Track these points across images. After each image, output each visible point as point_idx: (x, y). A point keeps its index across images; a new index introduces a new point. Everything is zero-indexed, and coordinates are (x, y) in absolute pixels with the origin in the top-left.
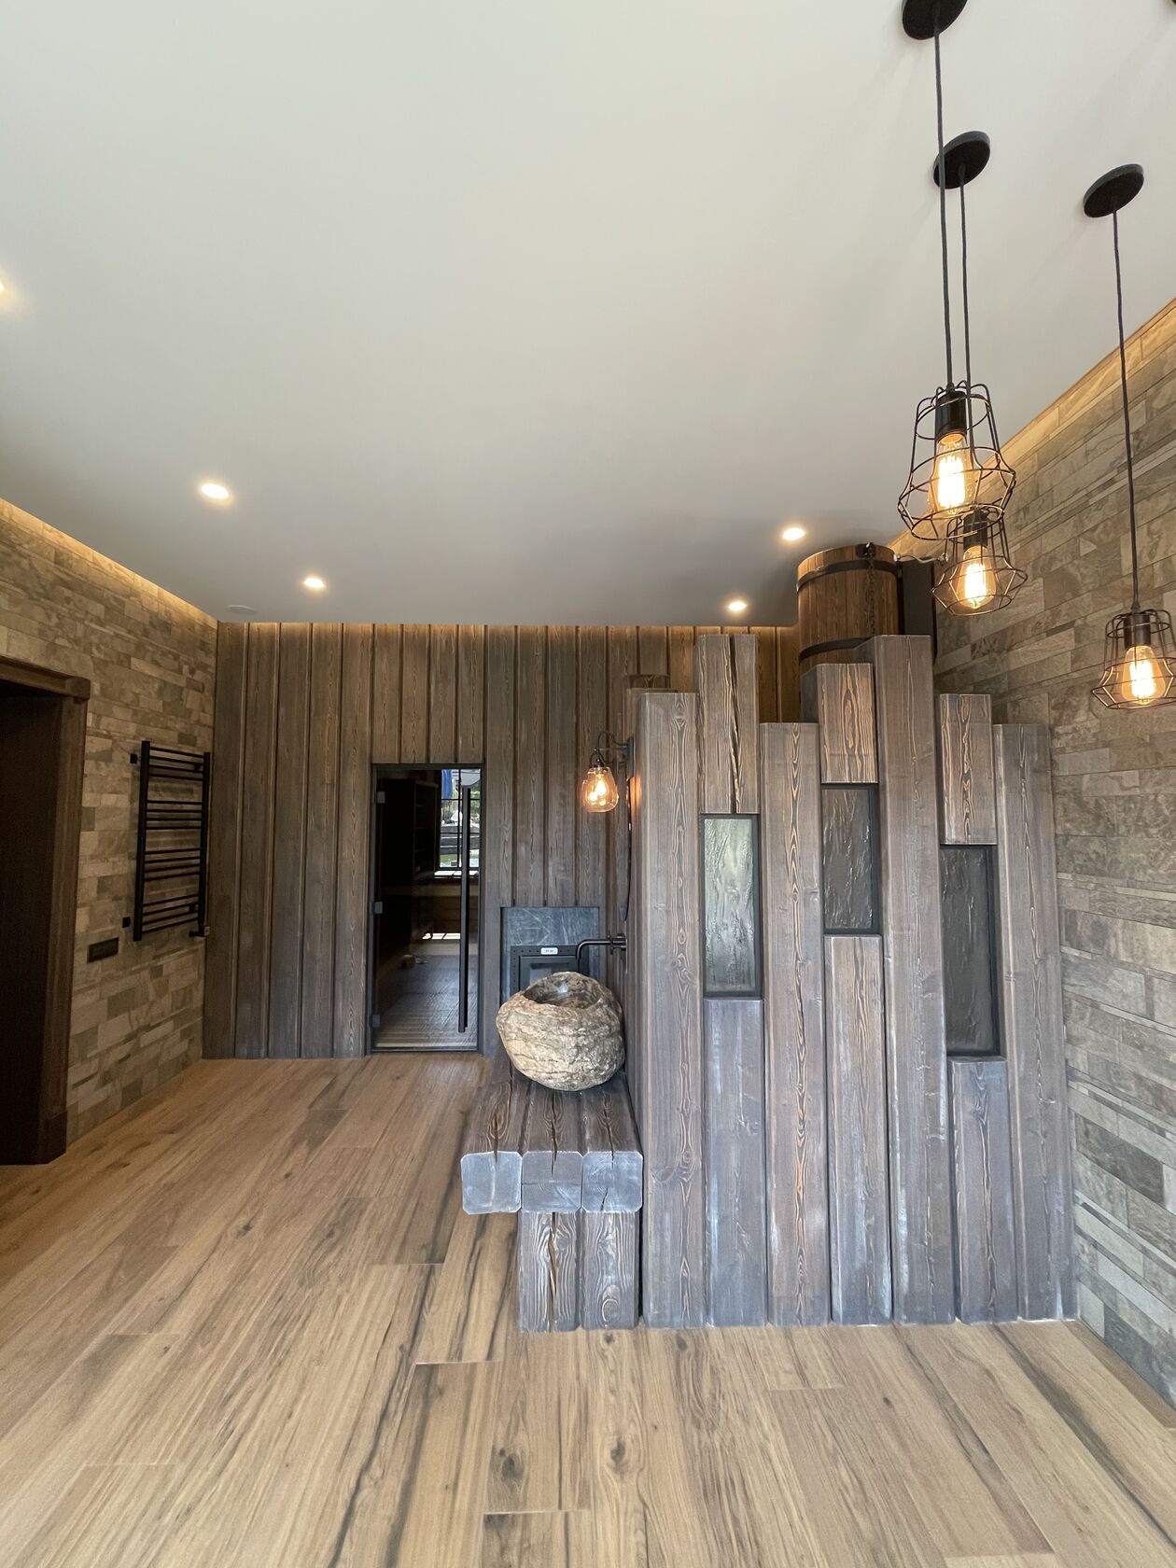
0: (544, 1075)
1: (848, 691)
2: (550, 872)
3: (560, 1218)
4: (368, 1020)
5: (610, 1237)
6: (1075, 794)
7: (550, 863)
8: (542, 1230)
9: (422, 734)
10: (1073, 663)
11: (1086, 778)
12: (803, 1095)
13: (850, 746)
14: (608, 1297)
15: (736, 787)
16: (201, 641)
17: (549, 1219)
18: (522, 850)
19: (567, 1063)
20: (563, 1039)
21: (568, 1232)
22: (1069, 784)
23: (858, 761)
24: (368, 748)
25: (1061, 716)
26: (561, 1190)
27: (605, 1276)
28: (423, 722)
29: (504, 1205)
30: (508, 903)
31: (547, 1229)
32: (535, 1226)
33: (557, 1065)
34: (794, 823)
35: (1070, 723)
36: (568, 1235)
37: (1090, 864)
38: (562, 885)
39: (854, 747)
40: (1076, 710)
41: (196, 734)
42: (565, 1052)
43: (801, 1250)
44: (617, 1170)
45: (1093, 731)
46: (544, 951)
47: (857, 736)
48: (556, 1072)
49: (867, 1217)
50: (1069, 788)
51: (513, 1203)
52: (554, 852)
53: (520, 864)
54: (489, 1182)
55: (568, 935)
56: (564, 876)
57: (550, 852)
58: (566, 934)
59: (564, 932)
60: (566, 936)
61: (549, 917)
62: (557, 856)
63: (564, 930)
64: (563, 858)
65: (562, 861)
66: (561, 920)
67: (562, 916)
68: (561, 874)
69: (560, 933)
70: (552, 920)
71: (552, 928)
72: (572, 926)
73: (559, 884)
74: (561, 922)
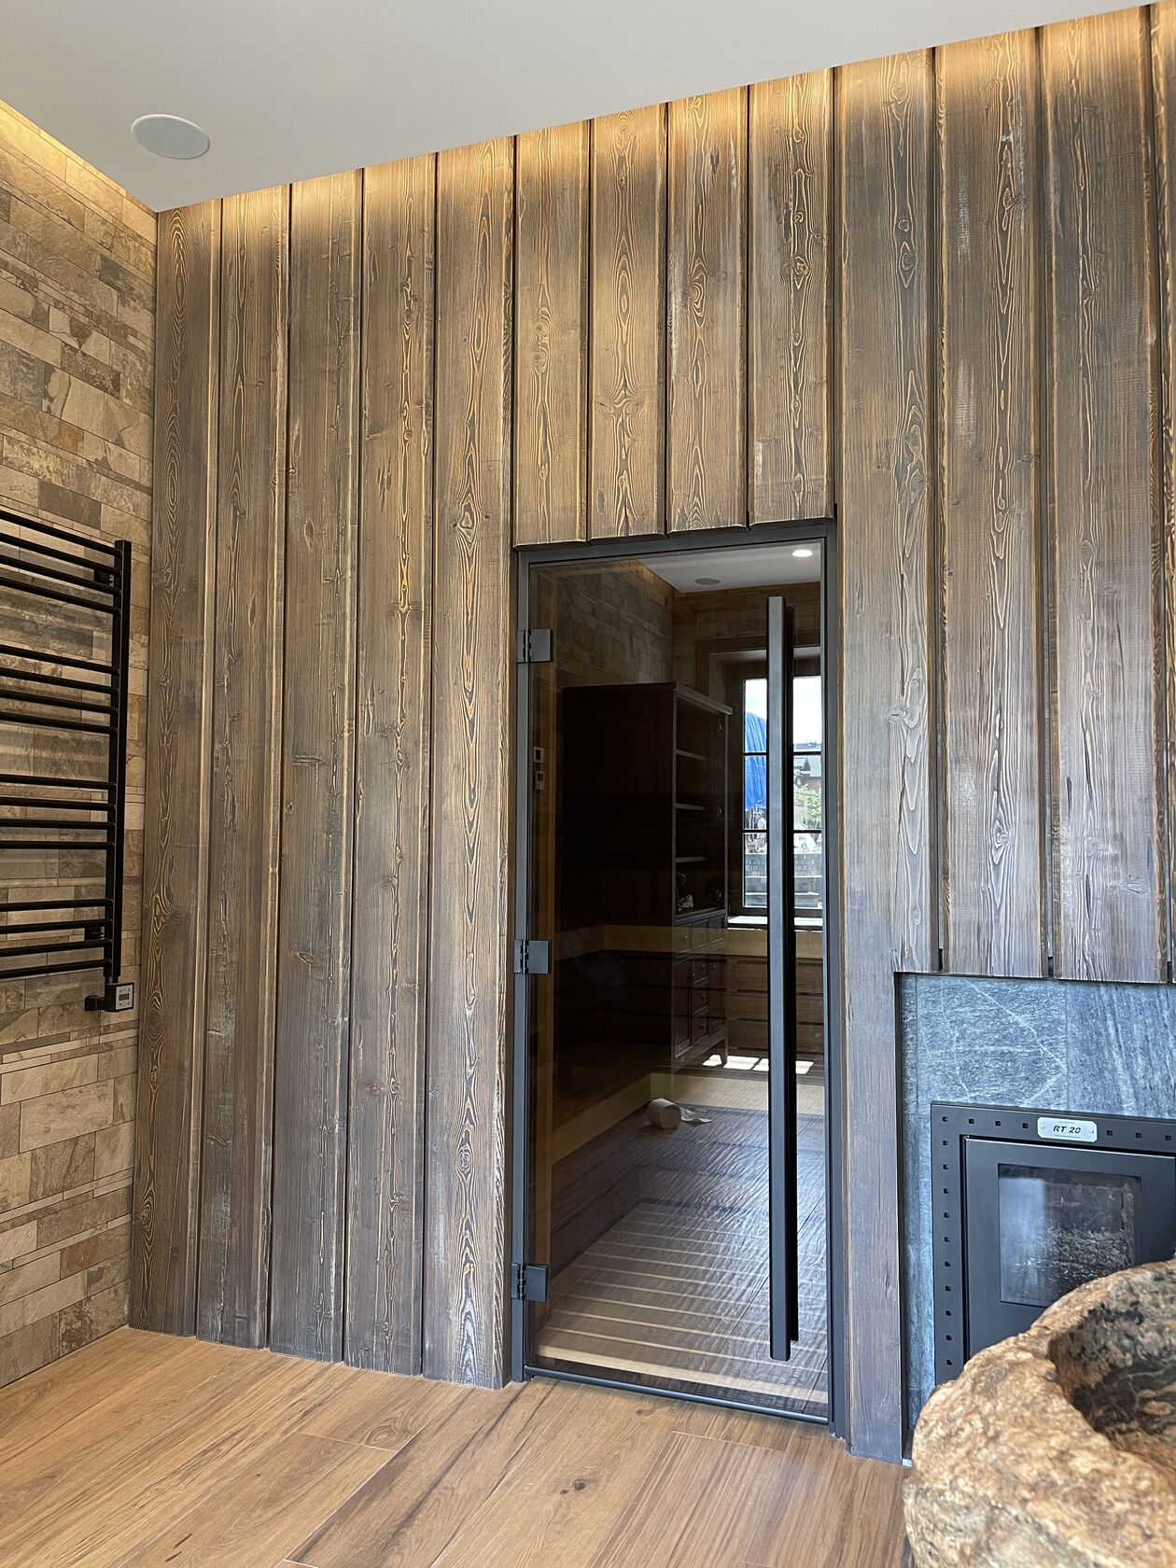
2: (1067, 866)
4: (514, 1279)
7: (1065, 832)
9: (647, 446)
16: (104, 258)
18: (964, 789)
24: (503, 504)
28: (649, 411)
30: (922, 963)
38: (1111, 906)
41: (97, 495)
46: (1046, 1128)
52: (1080, 794)
53: (960, 836)
55: (1132, 1078)
56: (1116, 876)
57: (1063, 794)
58: (1127, 1077)
59: (1120, 1070)
60: (1125, 1082)
61: (1063, 1017)
62: (1090, 807)
63: (1119, 1063)
64: (1113, 813)
65: (1110, 824)
66: (1106, 1030)
67: (1113, 1014)
68: (1108, 870)
69: (1101, 1071)
70: (1072, 1026)
71: (1074, 1052)
72: (1146, 1052)
73: (1099, 902)
74: (1108, 1035)
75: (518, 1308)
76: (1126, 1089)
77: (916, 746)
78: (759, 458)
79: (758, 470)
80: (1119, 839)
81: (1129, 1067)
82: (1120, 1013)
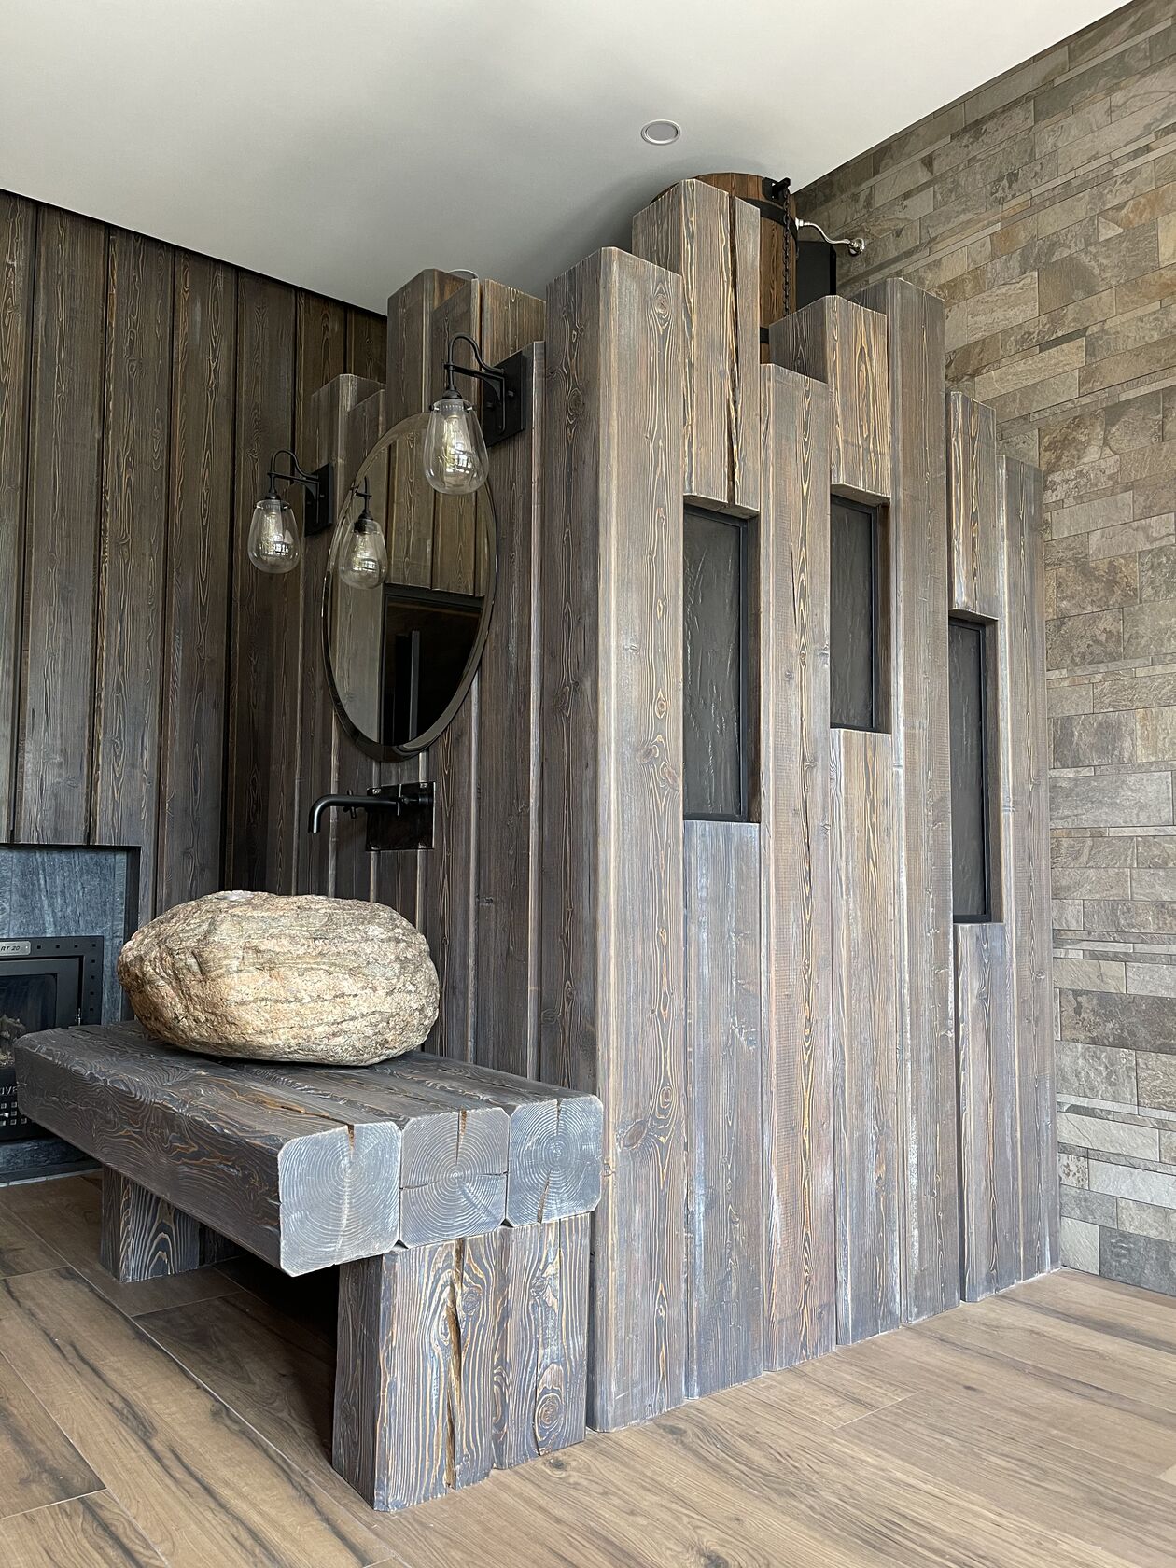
1: (862, 348)
3: (467, 1243)
5: (551, 1270)
6: (1076, 560)
8: (436, 1281)
10: (1081, 385)
11: (1095, 537)
13: (864, 434)
14: (545, 1391)
15: (736, 459)
17: (449, 1255)
21: (481, 1275)
22: (1068, 548)
23: (874, 461)
25: (1059, 458)
26: (471, 1189)
27: (541, 1352)
29: (367, 1242)
31: (445, 1277)
32: (423, 1276)
34: (804, 538)
35: (1072, 466)
37: (1097, 649)
38: (56, 795)
39: (868, 436)
40: (1085, 446)
43: (807, 1234)
45: (1107, 473)
47: (872, 421)
50: (1070, 554)
51: (381, 1235)
52: (40, 721)
54: (337, 1195)
55: (53, 911)
56: (60, 776)
57: (28, 720)
58: (50, 911)
59: (46, 907)
60: (49, 915)
61: (10, 874)
62: (46, 730)
63: (45, 903)
64: (61, 735)
65: (59, 742)
66: (39, 881)
67: (44, 870)
68: (56, 771)
69: (33, 909)
70: (15, 880)
71: (15, 897)
72: (63, 894)
73: (49, 793)
74: (40, 885)
76: (49, 919)
80: (63, 752)
81: (51, 905)
82: (49, 869)
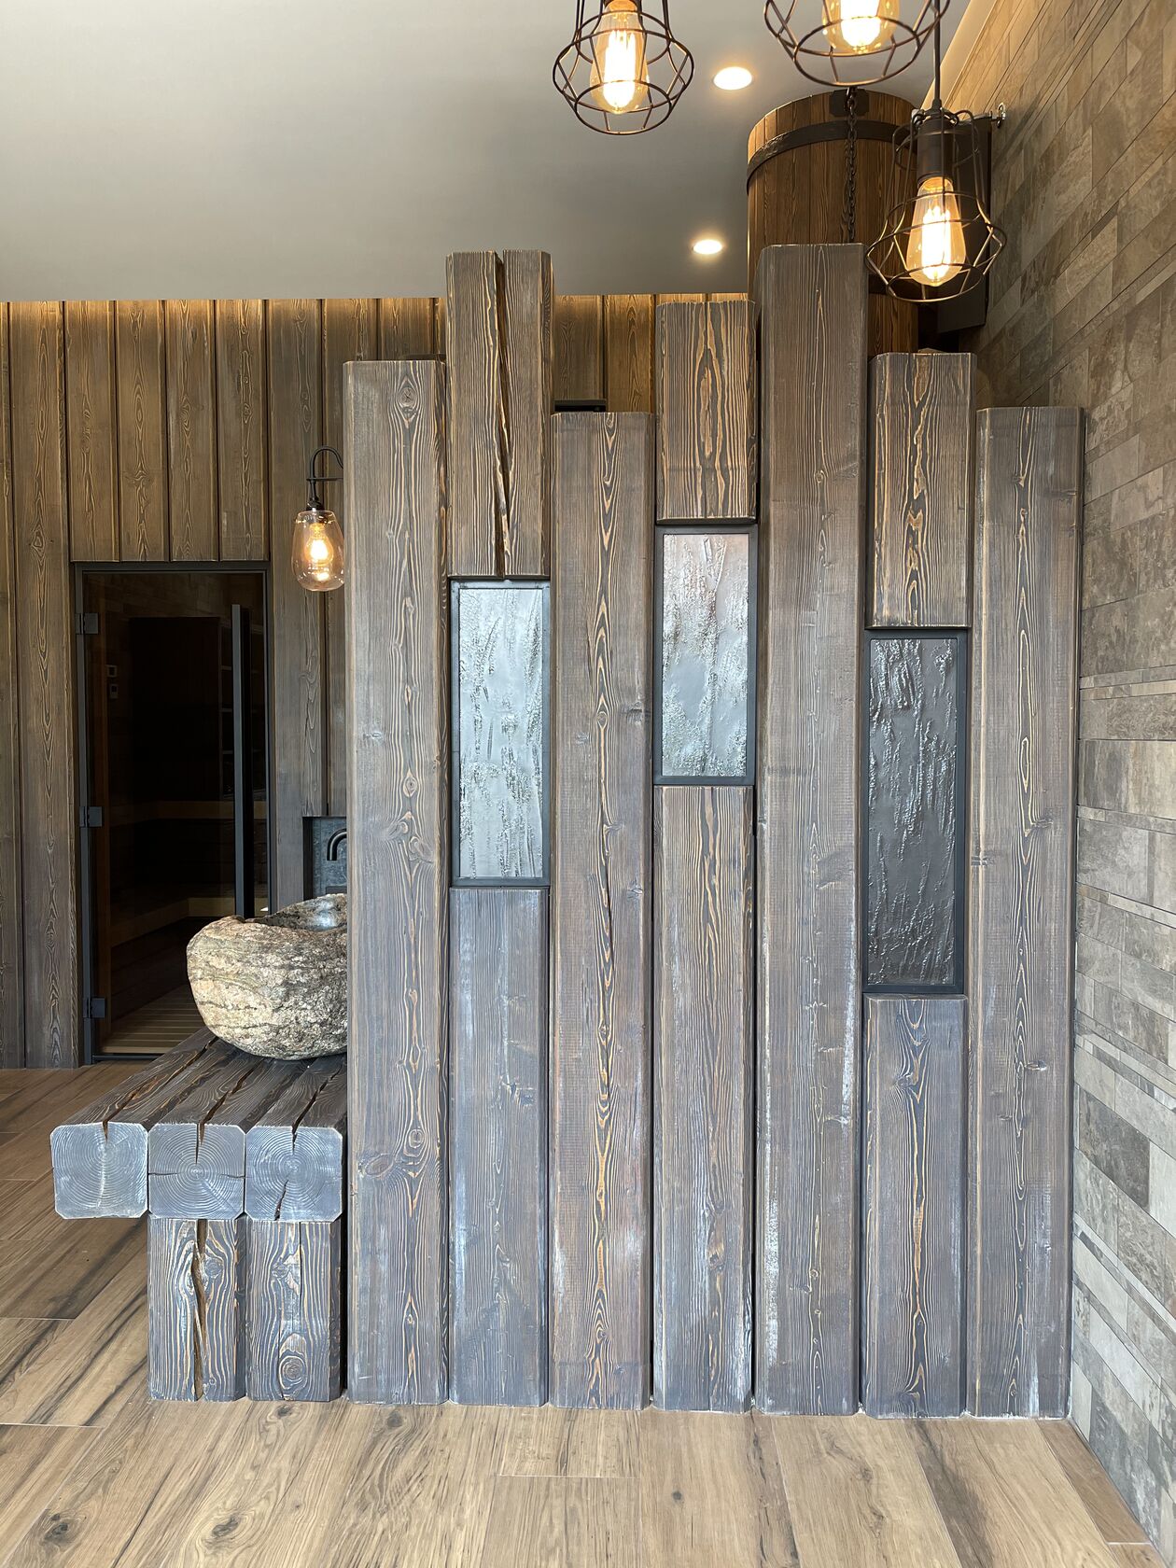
0: (238, 1031)
1: (707, 351)
3: (209, 1228)
5: (291, 1260)
6: (1104, 531)
8: (182, 1246)
9: (157, 507)
10: (1113, 284)
11: (1116, 497)
12: (609, 1045)
13: (707, 454)
14: (288, 1352)
15: (505, 528)
17: (191, 1229)
19: (269, 1010)
20: (266, 972)
21: (222, 1250)
22: (1098, 514)
23: (721, 480)
24: (63, 535)
25: (1099, 389)
26: (211, 1184)
27: (283, 1322)
28: (157, 484)
29: (121, 1207)
30: (318, 812)
31: (189, 1245)
32: (171, 1240)
33: (255, 1014)
34: (604, 591)
35: (1106, 399)
36: (224, 1256)
37: (1111, 653)
39: (713, 454)
40: (1113, 372)
42: (266, 992)
43: (600, 1291)
44: (303, 1157)
45: (1126, 408)
47: (720, 433)
48: (255, 1026)
49: (713, 1242)
50: (1098, 522)
51: (134, 1203)
54: (96, 1168)
75: (88, 1023)
77: (314, 693)
78: (224, 522)
79: (224, 529)
